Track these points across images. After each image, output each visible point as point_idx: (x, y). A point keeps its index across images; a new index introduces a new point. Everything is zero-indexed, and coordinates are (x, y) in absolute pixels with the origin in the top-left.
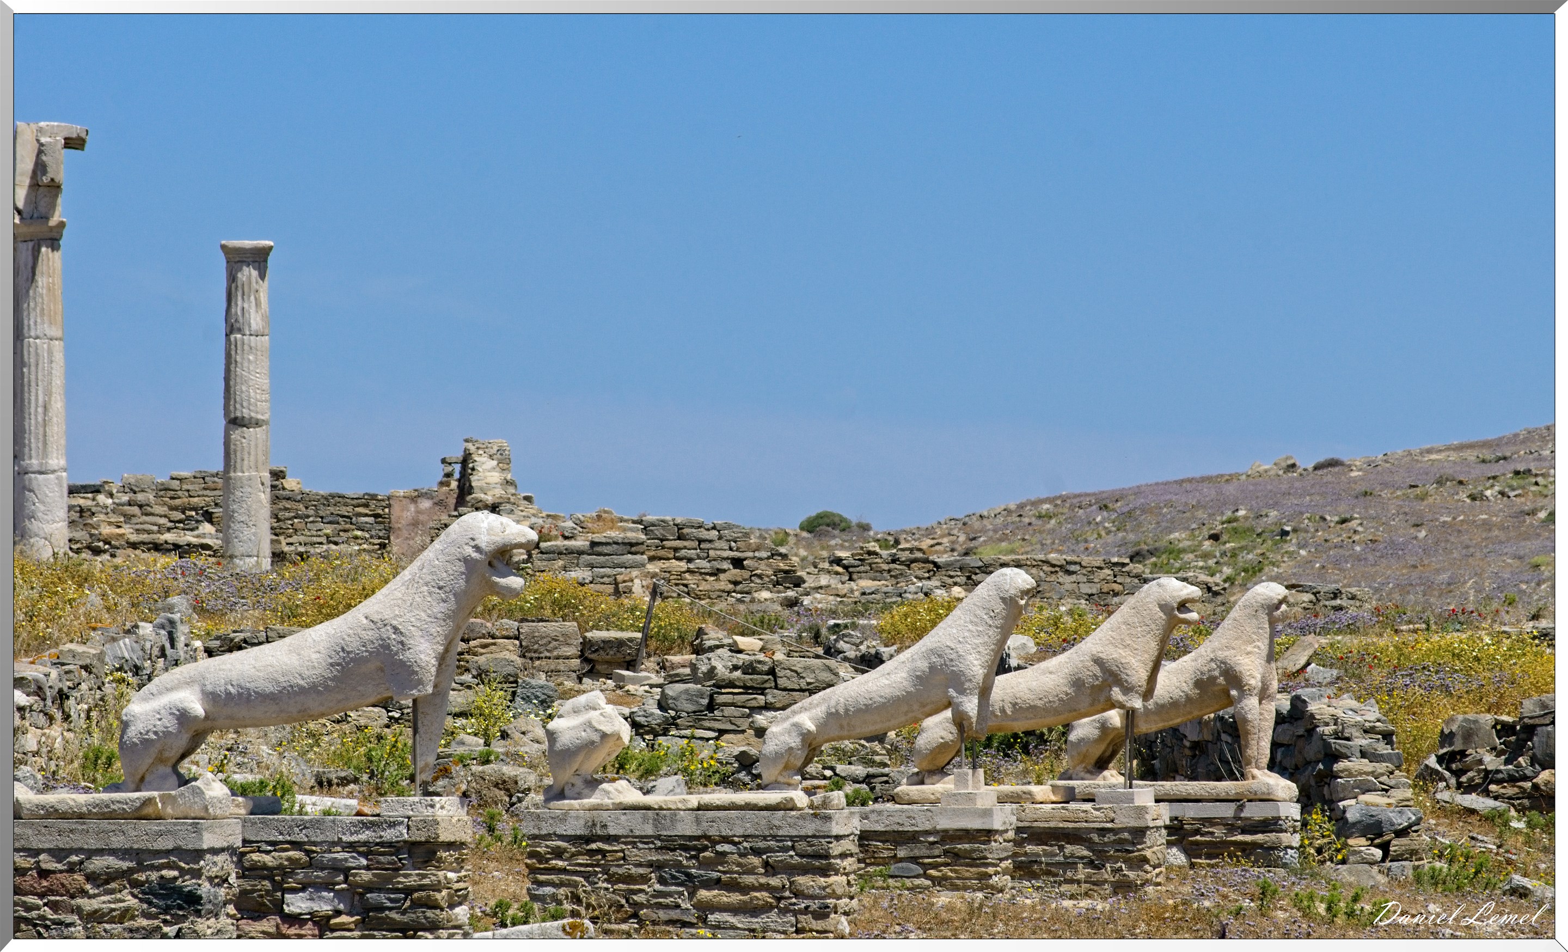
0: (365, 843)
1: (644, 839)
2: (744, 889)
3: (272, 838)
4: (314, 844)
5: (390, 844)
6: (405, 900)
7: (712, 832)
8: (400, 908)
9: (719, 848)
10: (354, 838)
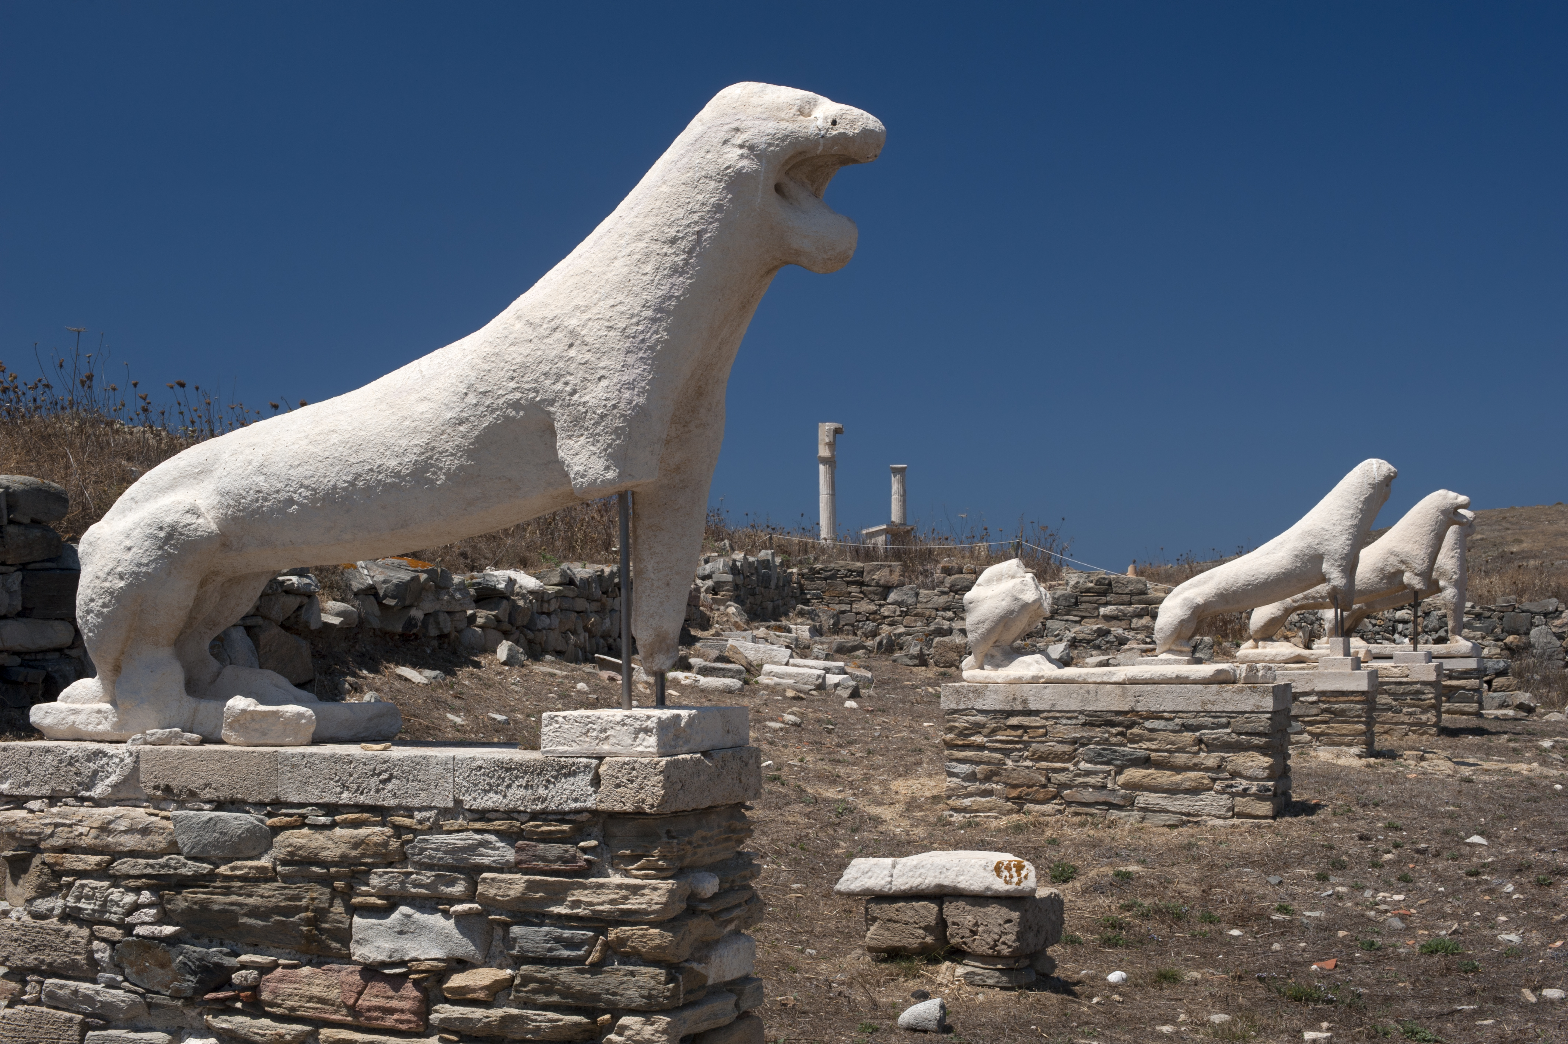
0: (510, 814)
1: (1069, 715)
2: (1179, 769)
3: (332, 799)
4: (409, 812)
5: (561, 816)
6: (592, 942)
7: (1139, 707)
8: (580, 961)
9: (1148, 724)
10: (492, 801)
